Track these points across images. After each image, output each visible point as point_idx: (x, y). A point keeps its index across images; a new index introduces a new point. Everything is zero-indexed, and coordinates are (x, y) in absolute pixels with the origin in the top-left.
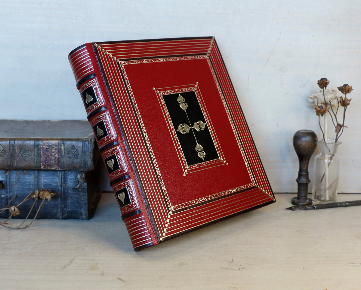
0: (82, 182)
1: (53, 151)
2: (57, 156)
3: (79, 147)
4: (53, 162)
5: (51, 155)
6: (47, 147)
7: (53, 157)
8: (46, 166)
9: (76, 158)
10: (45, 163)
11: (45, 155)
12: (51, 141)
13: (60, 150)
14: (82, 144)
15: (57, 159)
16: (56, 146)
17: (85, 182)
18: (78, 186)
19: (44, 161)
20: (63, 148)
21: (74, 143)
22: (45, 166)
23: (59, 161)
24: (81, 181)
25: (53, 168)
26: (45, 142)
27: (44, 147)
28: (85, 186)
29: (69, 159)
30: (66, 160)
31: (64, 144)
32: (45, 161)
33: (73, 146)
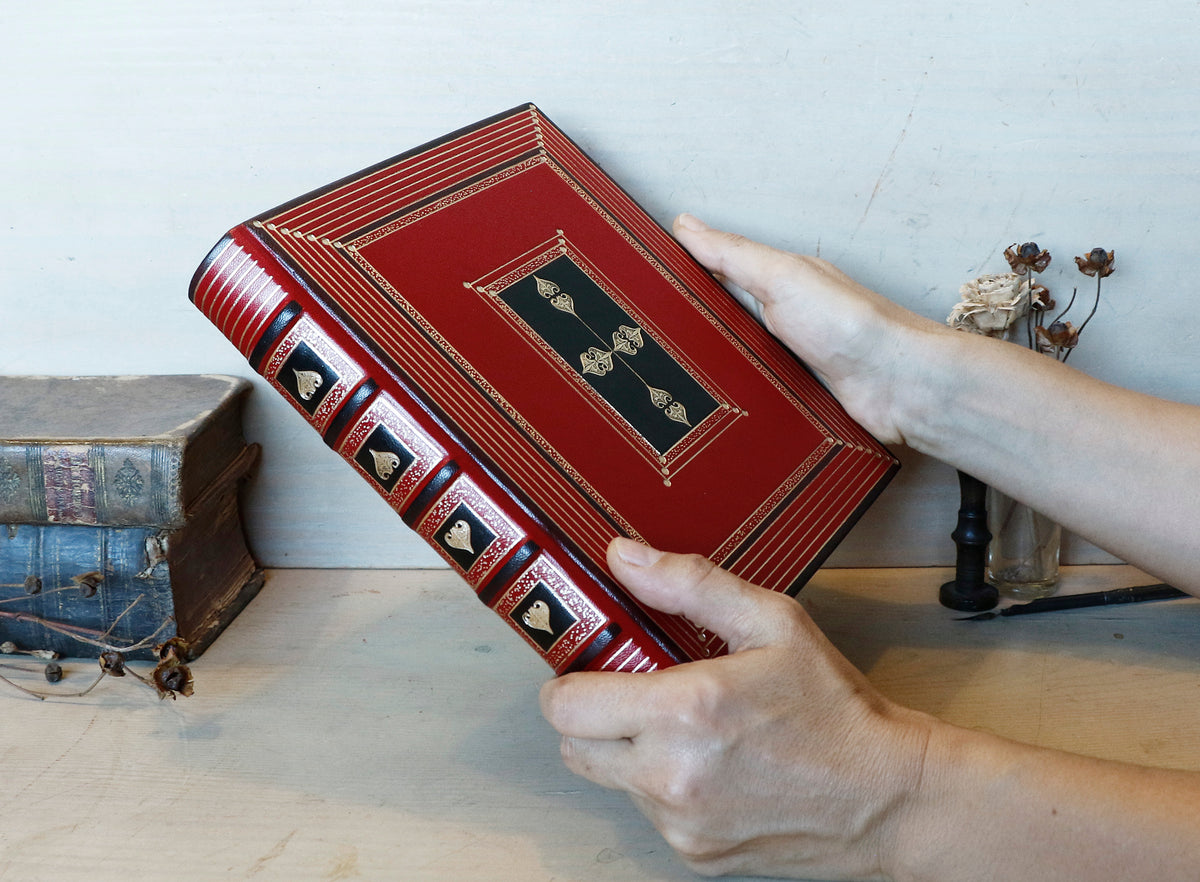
0: (156, 561)
1: (75, 474)
2: (85, 487)
3: (143, 463)
4: (76, 504)
5: (71, 486)
6: (58, 464)
7: (77, 492)
8: (60, 514)
9: (137, 494)
10: (57, 507)
11: (56, 484)
12: (68, 448)
13: (92, 470)
14: (150, 455)
15: (86, 497)
16: (83, 460)
17: (162, 562)
18: (149, 571)
19: (53, 502)
20: (100, 466)
21: (130, 451)
22: (56, 514)
23: (92, 502)
24: (154, 560)
25: (79, 521)
26: (51, 450)
27: (51, 462)
28: (162, 574)
29: (119, 497)
30: (111, 500)
31: (103, 455)
32: (57, 501)
33: (128, 462)
